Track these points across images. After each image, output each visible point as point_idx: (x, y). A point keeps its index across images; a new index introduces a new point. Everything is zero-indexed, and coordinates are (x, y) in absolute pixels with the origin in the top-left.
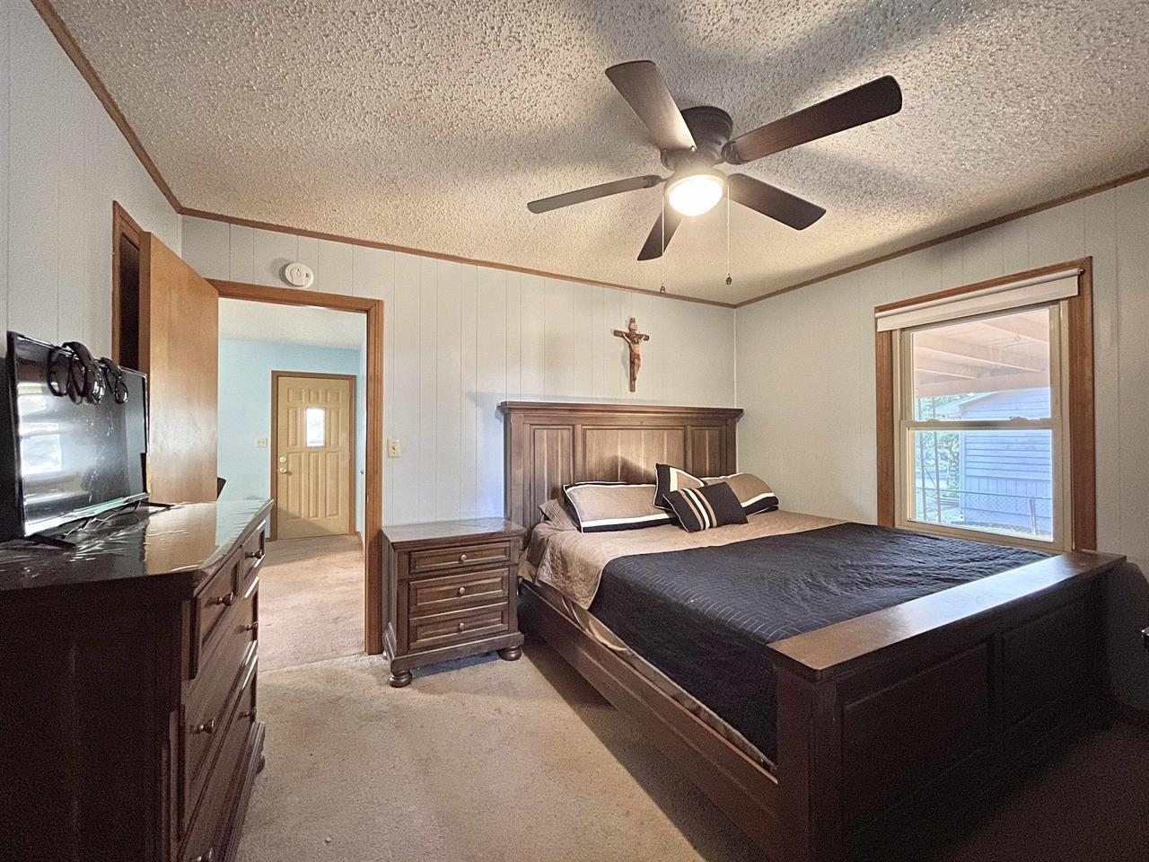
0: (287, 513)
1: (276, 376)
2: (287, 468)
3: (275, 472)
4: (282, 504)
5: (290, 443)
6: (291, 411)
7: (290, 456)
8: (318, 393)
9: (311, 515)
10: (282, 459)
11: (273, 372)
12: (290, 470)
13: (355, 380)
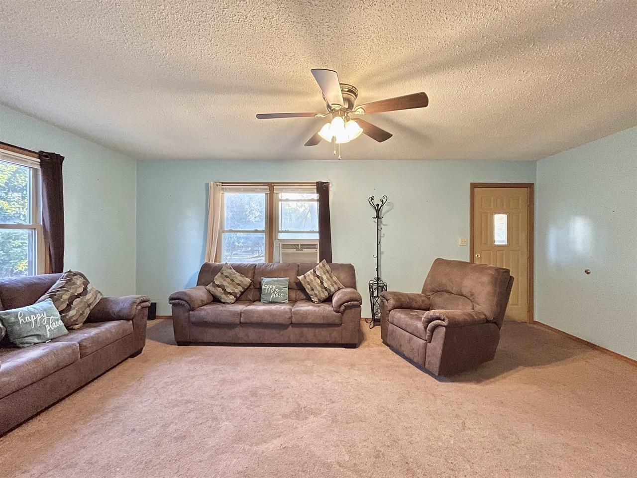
1: (474, 186)
5: (483, 242)
6: (483, 216)
7: (484, 252)
8: (503, 201)
10: (477, 256)
11: (470, 183)
13: (533, 188)
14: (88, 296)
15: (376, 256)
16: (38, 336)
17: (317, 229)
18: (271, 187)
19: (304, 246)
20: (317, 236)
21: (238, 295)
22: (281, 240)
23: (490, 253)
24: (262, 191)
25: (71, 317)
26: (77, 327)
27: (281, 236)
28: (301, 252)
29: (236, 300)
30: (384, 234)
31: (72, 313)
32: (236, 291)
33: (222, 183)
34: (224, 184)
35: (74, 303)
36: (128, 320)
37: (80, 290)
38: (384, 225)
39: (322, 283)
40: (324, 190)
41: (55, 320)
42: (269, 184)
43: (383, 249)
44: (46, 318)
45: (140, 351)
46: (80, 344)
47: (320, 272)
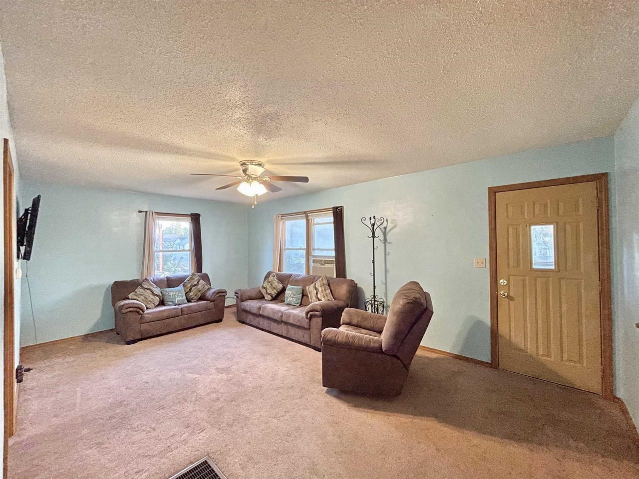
0: (509, 343)
1: (493, 192)
2: (509, 293)
3: (495, 296)
4: (503, 329)
5: (511, 264)
6: (511, 230)
7: (511, 278)
8: (545, 206)
9: (541, 352)
10: (502, 282)
11: (489, 188)
12: (512, 295)
13: (607, 182)
14: (199, 286)
15: (372, 274)
16: (172, 302)
17: (333, 247)
18: (306, 214)
19: (327, 262)
20: (333, 254)
21: (274, 296)
22: (314, 256)
23: (524, 281)
24: (302, 218)
25: (191, 296)
26: (193, 301)
27: (316, 253)
28: (323, 266)
29: (271, 300)
30: (389, 253)
31: (191, 294)
32: (273, 292)
33: (282, 215)
34: (283, 215)
35: (192, 289)
36: (211, 301)
37: (196, 283)
38: (389, 243)
39: (317, 293)
40: (338, 214)
41: (181, 296)
42: (305, 213)
43: (388, 267)
44: (177, 294)
45: (220, 321)
46: (181, 308)
47: (318, 284)
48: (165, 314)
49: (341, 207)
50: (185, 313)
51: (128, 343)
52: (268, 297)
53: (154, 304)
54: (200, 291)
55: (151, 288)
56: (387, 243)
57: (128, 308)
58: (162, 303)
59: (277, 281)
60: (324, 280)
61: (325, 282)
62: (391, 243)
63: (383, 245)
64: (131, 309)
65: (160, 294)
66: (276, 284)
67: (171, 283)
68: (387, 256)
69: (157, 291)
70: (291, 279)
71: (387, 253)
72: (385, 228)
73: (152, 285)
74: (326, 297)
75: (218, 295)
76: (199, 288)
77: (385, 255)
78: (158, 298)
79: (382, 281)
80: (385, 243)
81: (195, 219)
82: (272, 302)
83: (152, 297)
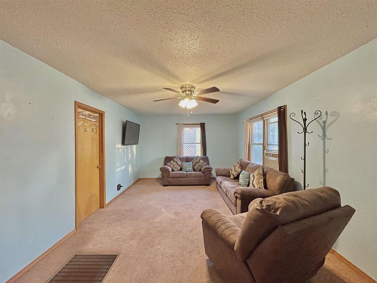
14: (200, 163)
15: (303, 171)
16: (185, 169)
20: (277, 148)
21: (235, 176)
22: (267, 150)
24: (260, 120)
25: (195, 168)
26: (196, 171)
29: (233, 179)
30: (328, 150)
31: (196, 167)
32: (234, 174)
34: (251, 118)
35: (196, 164)
38: (328, 139)
40: (282, 112)
41: (190, 167)
42: (262, 115)
43: (327, 167)
44: (188, 166)
45: (209, 185)
46: (187, 174)
47: (256, 173)
48: (179, 175)
49: (285, 106)
50: (188, 176)
51: (164, 186)
52: (232, 177)
53: (177, 170)
54: (200, 166)
55: (177, 161)
56: (326, 140)
57: (163, 169)
58: (181, 169)
59: (239, 166)
60: (260, 170)
61: (261, 172)
62: (331, 139)
63: (322, 141)
64: (164, 170)
65: (181, 165)
66: (237, 168)
67: (188, 160)
68: (326, 154)
69: (179, 163)
70: (248, 166)
71: (326, 150)
72: (325, 122)
73: (178, 160)
74: (258, 185)
75: (206, 170)
76: (200, 164)
77: (324, 152)
78: (179, 167)
79: (320, 181)
80: (324, 139)
81: (203, 126)
82: (233, 180)
83: (177, 165)
